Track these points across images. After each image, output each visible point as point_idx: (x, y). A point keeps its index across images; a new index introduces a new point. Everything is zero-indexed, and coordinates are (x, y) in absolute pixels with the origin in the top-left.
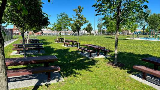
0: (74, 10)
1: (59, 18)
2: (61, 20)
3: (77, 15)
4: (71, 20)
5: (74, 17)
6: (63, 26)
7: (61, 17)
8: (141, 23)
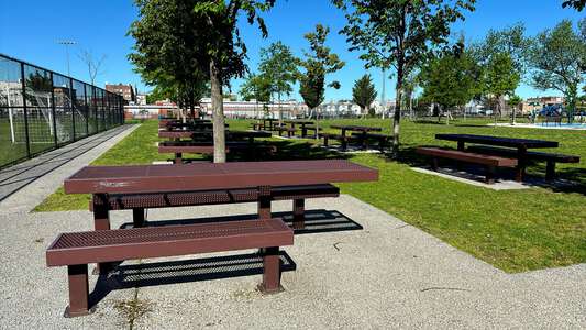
0: (306, 37)
1: (265, 57)
2: (272, 64)
3: (313, 49)
4: (298, 62)
5: (306, 55)
6: (276, 82)
7: (270, 54)
8: (563, 73)
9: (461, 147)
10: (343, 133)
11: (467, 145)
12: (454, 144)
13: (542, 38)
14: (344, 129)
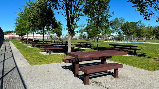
8: (117, 30)
9: (115, 47)
10: (80, 44)
11: (116, 46)
12: (113, 47)
13: (112, 21)
14: (80, 43)
